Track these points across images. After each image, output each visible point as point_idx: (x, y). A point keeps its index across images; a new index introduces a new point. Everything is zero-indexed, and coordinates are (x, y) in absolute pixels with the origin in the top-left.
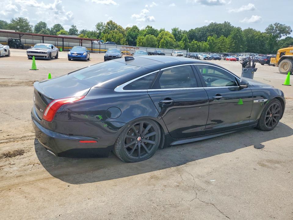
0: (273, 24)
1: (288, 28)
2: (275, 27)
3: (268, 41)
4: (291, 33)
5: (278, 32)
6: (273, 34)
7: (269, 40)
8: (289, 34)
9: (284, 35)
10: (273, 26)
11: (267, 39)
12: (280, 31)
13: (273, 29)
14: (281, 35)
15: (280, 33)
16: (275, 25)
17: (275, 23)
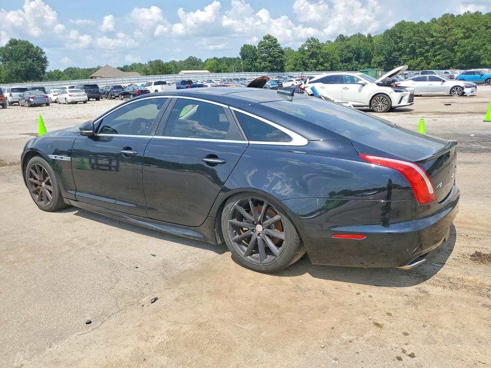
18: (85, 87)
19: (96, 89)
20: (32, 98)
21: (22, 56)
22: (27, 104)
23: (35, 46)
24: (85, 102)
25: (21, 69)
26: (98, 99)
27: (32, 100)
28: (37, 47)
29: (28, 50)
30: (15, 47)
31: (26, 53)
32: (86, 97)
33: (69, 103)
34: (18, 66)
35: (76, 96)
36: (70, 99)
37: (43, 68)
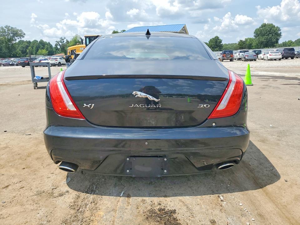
0: (3, 27)
1: (20, 31)
2: (7, 29)
3: (4, 45)
4: (25, 36)
5: (12, 35)
6: (7, 37)
7: (5, 43)
8: (23, 37)
9: (19, 38)
10: (4, 28)
11: (3, 42)
12: (14, 34)
13: (5, 32)
14: (16, 38)
15: (13, 36)
16: (6, 27)
17: (5, 26)
18: (286, 50)
19: (293, 51)
20: (247, 56)
21: (267, 33)
22: (244, 60)
23: (276, 26)
24: (280, 59)
25: (264, 41)
26: (292, 58)
27: (246, 57)
28: (277, 27)
29: (271, 29)
30: (264, 28)
31: (269, 31)
32: (281, 56)
33: (269, 60)
34: (263, 39)
35: (274, 55)
36: (269, 57)
37: (278, 40)
